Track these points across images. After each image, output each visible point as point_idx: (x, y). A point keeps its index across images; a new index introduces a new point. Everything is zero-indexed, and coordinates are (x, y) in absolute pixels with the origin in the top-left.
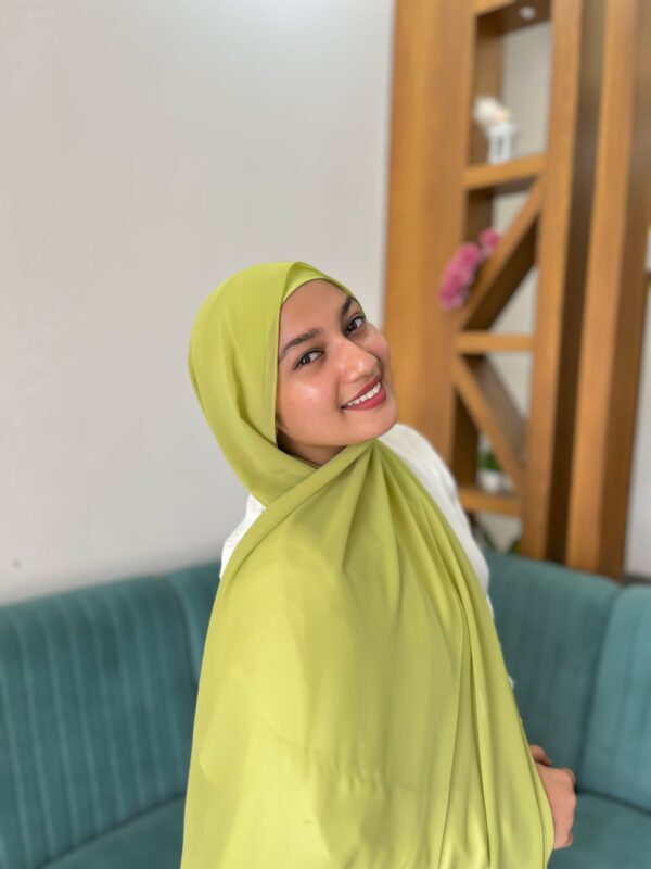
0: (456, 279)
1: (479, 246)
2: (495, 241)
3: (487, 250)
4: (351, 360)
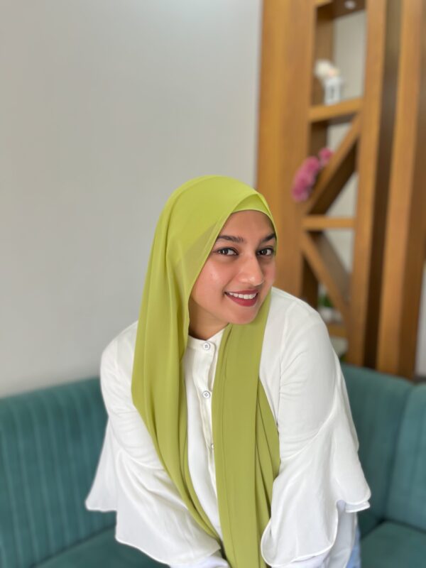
0: (303, 181)
1: (318, 158)
2: (329, 155)
3: (324, 162)
4: (250, 272)
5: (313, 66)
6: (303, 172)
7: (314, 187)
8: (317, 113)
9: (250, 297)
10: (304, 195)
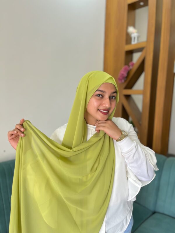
0: (122, 75)
1: (129, 66)
2: (133, 65)
3: (131, 67)
4: (106, 103)
5: (127, 28)
6: (122, 71)
7: (127, 77)
8: (128, 48)
9: (106, 112)
10: (123, 81)
